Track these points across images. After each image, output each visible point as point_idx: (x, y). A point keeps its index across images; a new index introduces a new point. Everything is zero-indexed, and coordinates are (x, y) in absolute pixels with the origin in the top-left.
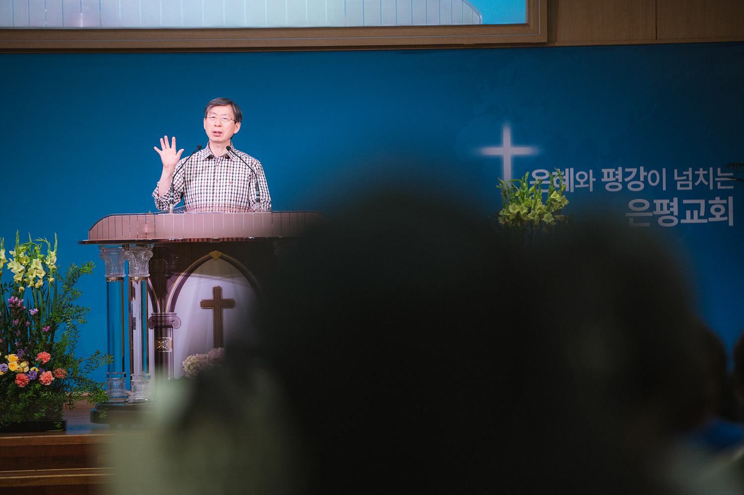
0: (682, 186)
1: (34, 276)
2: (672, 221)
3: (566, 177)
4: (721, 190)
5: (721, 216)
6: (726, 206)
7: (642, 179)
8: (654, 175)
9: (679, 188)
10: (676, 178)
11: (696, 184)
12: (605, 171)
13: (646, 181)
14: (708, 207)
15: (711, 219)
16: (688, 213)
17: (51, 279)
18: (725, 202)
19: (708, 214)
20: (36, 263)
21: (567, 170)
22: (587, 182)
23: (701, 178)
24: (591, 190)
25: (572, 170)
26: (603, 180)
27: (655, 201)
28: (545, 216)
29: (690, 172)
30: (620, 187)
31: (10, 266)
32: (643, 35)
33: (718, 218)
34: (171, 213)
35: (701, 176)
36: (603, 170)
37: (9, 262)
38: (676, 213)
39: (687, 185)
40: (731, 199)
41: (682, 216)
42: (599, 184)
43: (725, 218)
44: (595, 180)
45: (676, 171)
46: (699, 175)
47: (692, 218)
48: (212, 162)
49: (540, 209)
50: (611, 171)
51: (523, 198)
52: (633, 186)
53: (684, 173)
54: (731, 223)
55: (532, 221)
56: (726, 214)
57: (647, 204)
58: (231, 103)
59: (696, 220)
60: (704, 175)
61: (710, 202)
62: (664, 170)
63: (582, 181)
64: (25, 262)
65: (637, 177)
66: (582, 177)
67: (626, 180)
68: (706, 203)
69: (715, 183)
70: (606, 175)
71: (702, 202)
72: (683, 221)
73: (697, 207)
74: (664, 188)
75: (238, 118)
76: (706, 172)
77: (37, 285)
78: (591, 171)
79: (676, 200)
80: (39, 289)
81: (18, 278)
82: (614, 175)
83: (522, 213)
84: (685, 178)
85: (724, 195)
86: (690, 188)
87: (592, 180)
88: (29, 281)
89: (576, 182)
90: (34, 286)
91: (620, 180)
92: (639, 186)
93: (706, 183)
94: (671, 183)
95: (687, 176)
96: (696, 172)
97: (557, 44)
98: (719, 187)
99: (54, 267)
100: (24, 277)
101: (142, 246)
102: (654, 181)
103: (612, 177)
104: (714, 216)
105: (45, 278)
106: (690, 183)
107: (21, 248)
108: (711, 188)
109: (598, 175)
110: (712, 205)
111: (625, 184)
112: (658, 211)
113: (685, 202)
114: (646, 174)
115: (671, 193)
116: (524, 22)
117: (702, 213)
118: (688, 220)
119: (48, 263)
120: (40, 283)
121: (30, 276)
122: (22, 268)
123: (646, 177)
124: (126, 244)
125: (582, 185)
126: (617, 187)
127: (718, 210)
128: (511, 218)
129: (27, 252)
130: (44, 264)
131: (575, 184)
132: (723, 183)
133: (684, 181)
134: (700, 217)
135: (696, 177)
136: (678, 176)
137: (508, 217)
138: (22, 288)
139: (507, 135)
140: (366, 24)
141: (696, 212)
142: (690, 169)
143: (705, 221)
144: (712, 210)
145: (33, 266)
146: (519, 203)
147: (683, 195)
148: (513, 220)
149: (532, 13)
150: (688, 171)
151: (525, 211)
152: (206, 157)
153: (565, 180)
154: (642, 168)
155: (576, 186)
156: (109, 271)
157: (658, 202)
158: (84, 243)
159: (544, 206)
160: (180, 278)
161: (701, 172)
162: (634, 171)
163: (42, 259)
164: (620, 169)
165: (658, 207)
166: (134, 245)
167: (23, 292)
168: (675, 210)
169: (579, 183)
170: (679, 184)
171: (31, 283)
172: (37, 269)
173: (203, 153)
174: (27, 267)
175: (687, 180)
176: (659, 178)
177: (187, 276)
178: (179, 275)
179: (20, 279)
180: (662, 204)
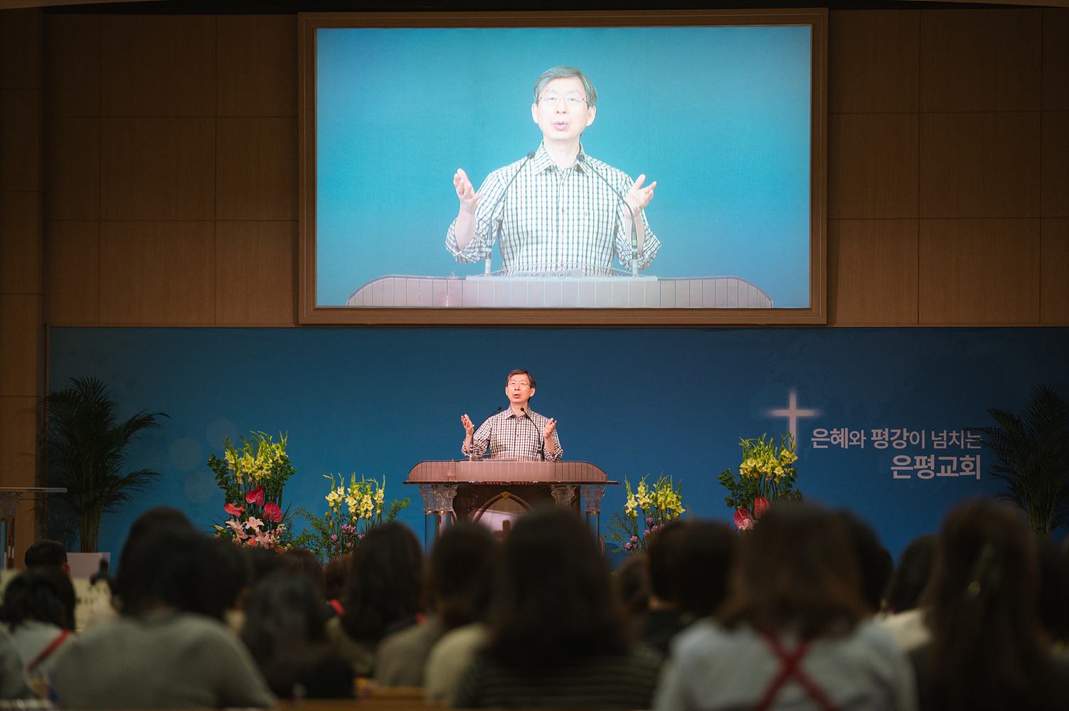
0: (938, 445)
1: (365, 509)
2: (929, 474)
3: (842, 436)
4: (970, 449)
5: (970, 471)
6: (974, 463)
7: (905, 439)
8: (915, 435)
9: (935, 447)
10: (933, 439)
11: (950, 444)
12: (874, 431)
13: (908, 441)
14: (959, 463)
15: (962, 474)
16: (943, 467)
17: (378, 511)
18: (974, 459)
19: (959, 469)
20: (367, 499)
21: (842, 430)
22: (859, 440)
23: (954, 439)
24: (862, 447)
25: (847, 429)
26: (872, 439)
27: (915, 457)
28: (777, 469)
29: (945, 434)
30: (887, 445)
31: (347, 500)
32: (907, 319)
33: (967, 472)
34: (470, 462)
35: (954, 437)
36: (872, 431)
37: (347, 497)
38: (933, 468)
39: (943, 445)
40: (978, 457)
41: (937, 470)
42: (869, 442)
43: (974, 473)
44: (865, 438)
45: (933, 432)
46: (952, 436)
47: (946, 472)
48: (514, 420)
49: (772, 463)
50: (880, 431)
51: (760, 454)
52: (897, 444)
53: (940, 434)
54: (978, 477)
55: (766, 473)
56: (974, 470)
57: (909, 460)
58: (526, 372)
59: (949, 474)
60: (956, 436)
61: (961, 459)
62: (923, 431)
63: (855, 439)
64: (358, 497)
65: (901, 437)
66: (855, 436)
67: (891, 439)
68: (958, 459)
69: (966, 444)
70: (874, 435)
71: (955, 459)
72: (938, 475)
73: (951, 463)
74: (923, 447)
75: (533, 385)
76: (958, 434)
77: (367, 516)
78: (862, 431)
79: (933, 456)
80: (369, 519)
81: (352, 510)
82: (882, 435)
83: (758, 466)
84: (940, 438)
85: (973, 453)
86: (945, 447)
87: (863, 438)
88: (361, 512)
89: (850, 440)
90: (365, 517)
91: (887, 439)
92: (902, 444)
93: (958, 444)
94: (929, 442)
95: (943, 437)
96: (950, 434)
97: (835, 326)
98: (969, 446)
99: (382, 502)
100: (357, 510)
101: (447, 487)
102: (915, 441)
103: (880, 437)
104: (965, 471)
105: (374, 510)
106: (945, 443)
107: (355, 486)
108: (962, 447)
109: (868, 435)
110: (963, 461)
111: (890, 442)
112: (918, 466)
113: (940, 458)
114: (908, 434)
115: (928, 451)
116: (808, 307)
117: (954, 469)
118: (943, 474)
119: (376, 499)
120: (369, 514)
121: (362, 509)
122: (355, 502)
123: (908, 437)
124: (435, 485)
125: (855, 443)
126: (884, 445)
127: (967, 466)
128: (749, 470)
129: (359, 490)
130: (372, 499)
131: (849, 442)
132: (972, 444)
133: (940, 442)
134: (952, 472)
135: (949, 438)
136: (935, 437)
137: (747, 469)
138: (355, 518)
139: (793, 400)
140: (677, 307)
141: (949, 467)
142: (945, 431)
143: (957, 475)
144: (963, 466)
145: (364, 501)
146: (756, 458)
147: (938, 453)
148: (751, 472)
149: (814, 299)
150: (943, 433)
151: (761, 464)
152: (509, 416)
153: (840, 438)
154: (905, 430)
155: (850, 443)
156: (427, 506)
157: (917, 458)
158: (406, 483)
159: (776, 461)
160: (478, 513)
161: (954, 434)
162: (899, 431)
163: (371, 495)
164: (887, 430)
165: (918, 462)
166: (442, 486)
167: (356, 521)
168: (932, 465)
169: (852, 441)
170: (935, 443)
171: (363, 514)
172: (367, 503)
173: (506, 414)
174: (360, 501)
175: (943, 440)
176: (920, 438)
177: (483, 512)
178: (477, 511)
179: (354, 511)
180: (921, 460)
